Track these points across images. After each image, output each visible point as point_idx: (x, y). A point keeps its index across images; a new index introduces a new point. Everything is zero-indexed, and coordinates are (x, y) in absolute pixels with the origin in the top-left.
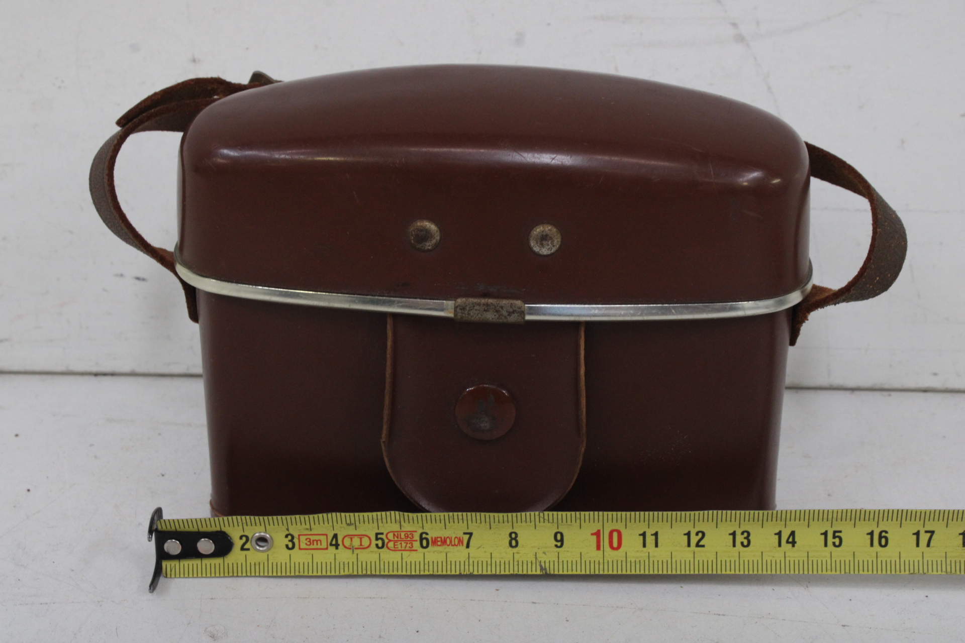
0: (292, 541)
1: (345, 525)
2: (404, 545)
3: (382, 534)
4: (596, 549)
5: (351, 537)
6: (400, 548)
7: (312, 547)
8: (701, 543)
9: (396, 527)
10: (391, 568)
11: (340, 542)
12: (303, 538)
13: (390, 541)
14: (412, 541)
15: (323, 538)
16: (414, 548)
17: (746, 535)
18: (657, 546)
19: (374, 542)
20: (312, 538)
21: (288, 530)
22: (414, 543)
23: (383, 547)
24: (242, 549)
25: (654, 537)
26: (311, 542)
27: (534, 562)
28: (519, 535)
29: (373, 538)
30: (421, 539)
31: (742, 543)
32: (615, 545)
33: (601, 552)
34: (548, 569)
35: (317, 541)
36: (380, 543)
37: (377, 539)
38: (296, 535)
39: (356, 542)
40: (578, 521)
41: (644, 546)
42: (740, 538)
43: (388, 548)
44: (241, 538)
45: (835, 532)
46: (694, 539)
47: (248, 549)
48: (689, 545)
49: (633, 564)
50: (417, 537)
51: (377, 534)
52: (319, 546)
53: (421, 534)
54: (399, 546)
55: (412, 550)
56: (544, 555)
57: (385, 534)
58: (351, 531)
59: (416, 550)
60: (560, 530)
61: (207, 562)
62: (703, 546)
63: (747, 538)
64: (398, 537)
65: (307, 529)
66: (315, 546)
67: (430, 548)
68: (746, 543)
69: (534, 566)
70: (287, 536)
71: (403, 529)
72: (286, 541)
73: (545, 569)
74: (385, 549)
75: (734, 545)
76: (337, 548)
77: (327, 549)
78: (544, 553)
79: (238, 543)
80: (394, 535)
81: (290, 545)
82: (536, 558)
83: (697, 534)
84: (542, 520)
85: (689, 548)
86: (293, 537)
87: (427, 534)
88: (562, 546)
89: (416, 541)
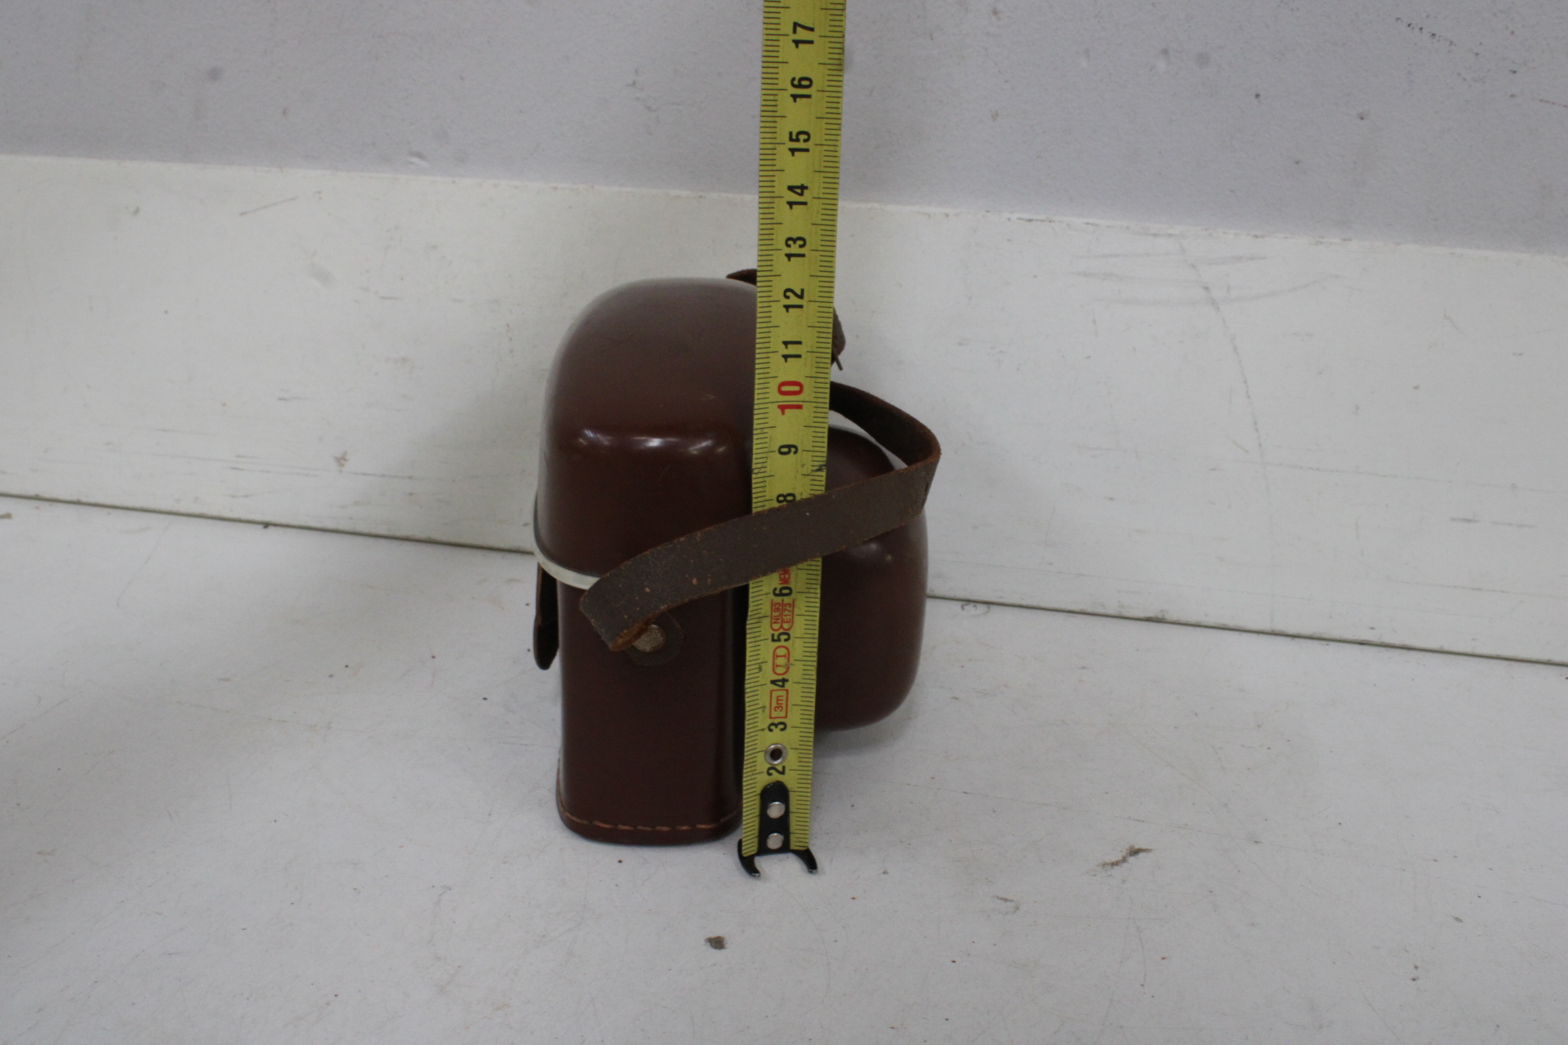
0: (776, 725)
1: (760, 674)
2: (787, 613)
3: (773, 635)
4: (800, 410)
5: (775, 666)
6: (790, 617)
7: (784, 706)
8: (799, 293)
9: (767, 621)
10: (812, 627)
11: (780, 677)
12: (774, 714)
13: (782, 627)
14: (783, 604)
15: (775, 694)
16: (791, 602)
17: (790, 242)
18: (799, 343)
19: (783, 643)
20: (774, 704)
21: (763, 730)
22: (785, 602)
23: (788, 634)
24: (783, 773)
25: (789, 346)
26: (779, 706)
27: (812, 478)
28: (781, 493)
29: (778, 644)
30: (781, 594)
31: (801, 246)
32: (796, 388)
33: (805, 405)
34: (821, 463)
35: (778, 700)
36: (783, 637)
37: (779, 640)
38: (770, 721)
39: (781, 661)
40: (765, 430)
41: (799, 356)
42: (795, 249)
43: (789, 629)
44: (770, 774)
45: (791, 139)
46: (794, 300)
47: (784, 768)
48: (801, 307)
49: (820, 370)
50: (779, 599)
51: (773, 640)
52: (784, 698)
53: (775, 595)
54: (788, 617)
55: (793, 605)
56: (805, 467)
57: (773, 632)
58: (768, 668)
59: (794, 601)
60: (776, 448)
61: (793, 808)
62: (802, 291)
63: (795, 241)
64: (778, 619)
65: (763, 711)
66: (784, 702)
67: (792, 585)
68: (801, 243)
69: (817, 478)
70: (771, 730)
71: (769, 614)
72: (776, 731)
73: (821, 466)
74: (790, 632)
75: (803, 256)
76: (787, 681)
77: (787, 691)
78: (803, 466)
79: (776, 777)
80: (775, 623)
81: (782, 726)
82: (808, 475)
83: (787, 297)
84: (763, 470)
85: (805, 307)
86: (772, 724)
87: (775, 589)
88: (795, 447)
89: (783, 600)
